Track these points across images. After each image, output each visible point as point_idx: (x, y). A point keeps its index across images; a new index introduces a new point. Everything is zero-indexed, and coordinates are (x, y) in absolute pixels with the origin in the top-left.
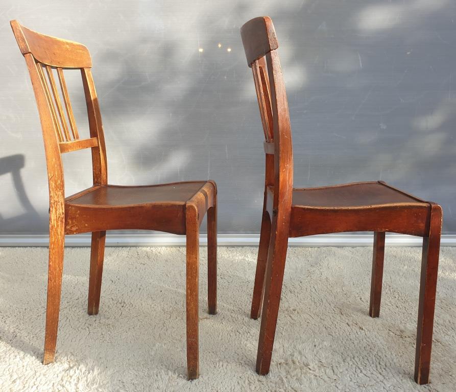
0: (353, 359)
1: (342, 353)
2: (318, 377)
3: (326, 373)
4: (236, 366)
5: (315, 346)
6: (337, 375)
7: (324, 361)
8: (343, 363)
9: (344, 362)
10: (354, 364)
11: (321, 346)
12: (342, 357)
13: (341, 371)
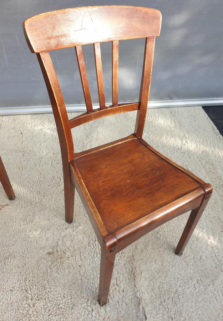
0: (94, 243)
1: (89, 236)
2: (70, 264)
3: (75, 259)
4: (20, 260)
5: (73, 231)
6: (82, 260)
7: (76, 247)
8: (87, 247)
9: (89, 245)
10: (94, 247)
11: (77, 230)
12: (89, 240)
13: (85, 256)
